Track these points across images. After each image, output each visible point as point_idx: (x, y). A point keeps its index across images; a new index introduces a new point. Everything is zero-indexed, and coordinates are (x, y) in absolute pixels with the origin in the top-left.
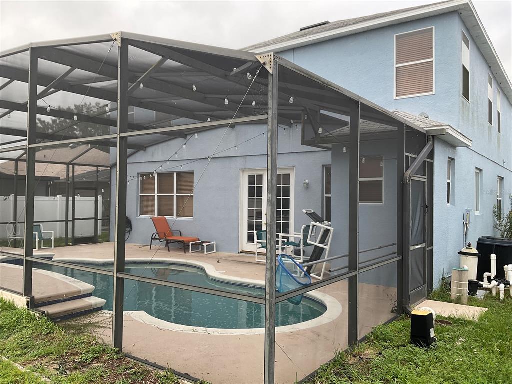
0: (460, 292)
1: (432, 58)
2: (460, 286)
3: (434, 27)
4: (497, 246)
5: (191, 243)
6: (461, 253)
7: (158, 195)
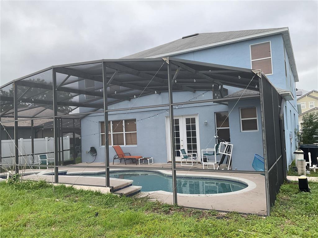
0: (302, 171)
1: (270, 56)
2: (302, 168)
3: (270, 41)
4: (310, 148)
5: (139, 159)
6: (295, 153)
7: (113, 133)
